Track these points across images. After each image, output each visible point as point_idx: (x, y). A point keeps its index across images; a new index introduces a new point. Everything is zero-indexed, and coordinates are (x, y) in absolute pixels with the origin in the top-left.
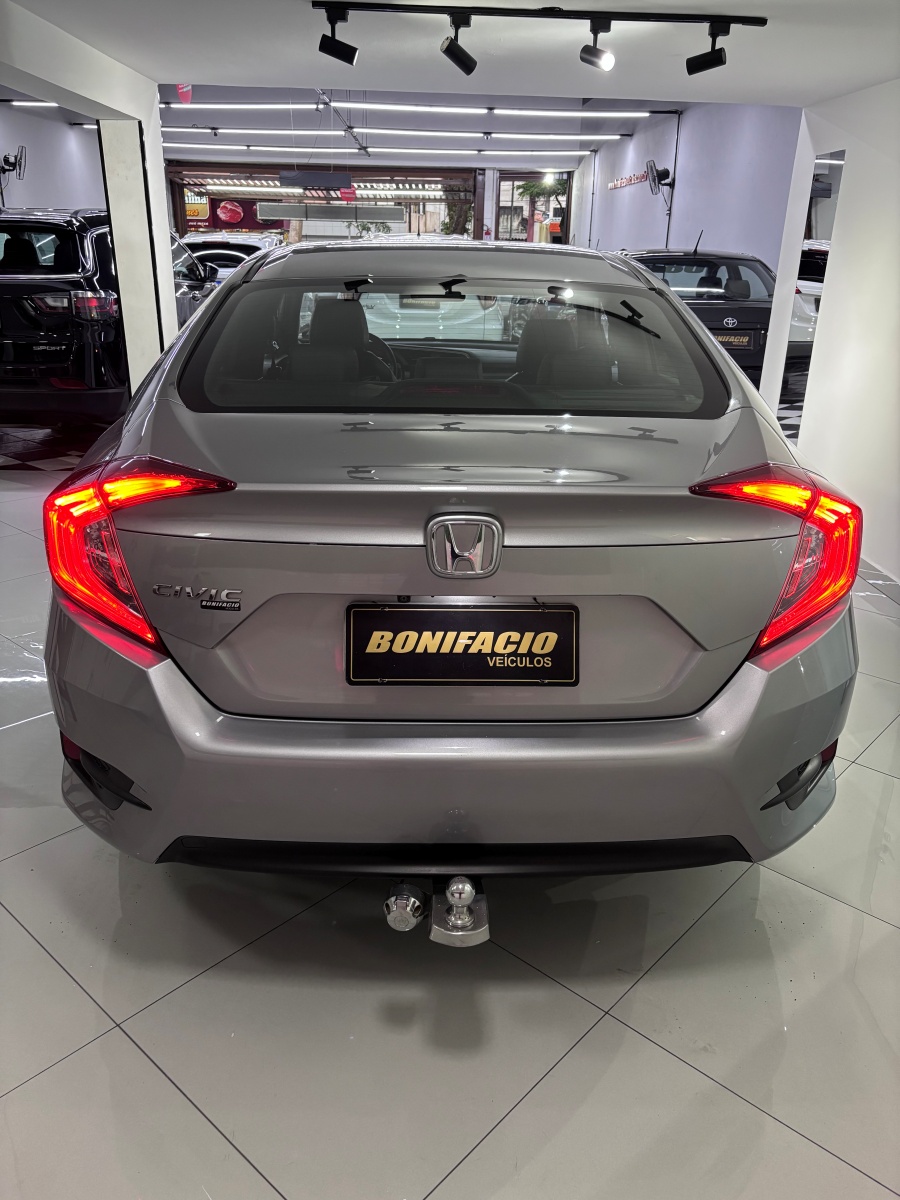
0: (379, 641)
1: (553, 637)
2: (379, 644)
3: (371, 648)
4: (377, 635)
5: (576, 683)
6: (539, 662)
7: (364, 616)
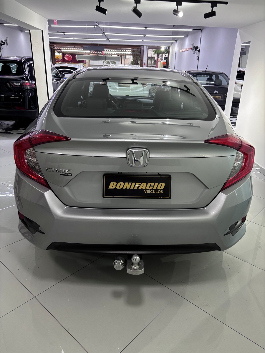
0: (112, 186)
1: (164, 184)
2: (112, 187)
3: (110, 187)
4: (112, 183)
5: (170, 198)
6: (159, 192)
7: (108, 178)
